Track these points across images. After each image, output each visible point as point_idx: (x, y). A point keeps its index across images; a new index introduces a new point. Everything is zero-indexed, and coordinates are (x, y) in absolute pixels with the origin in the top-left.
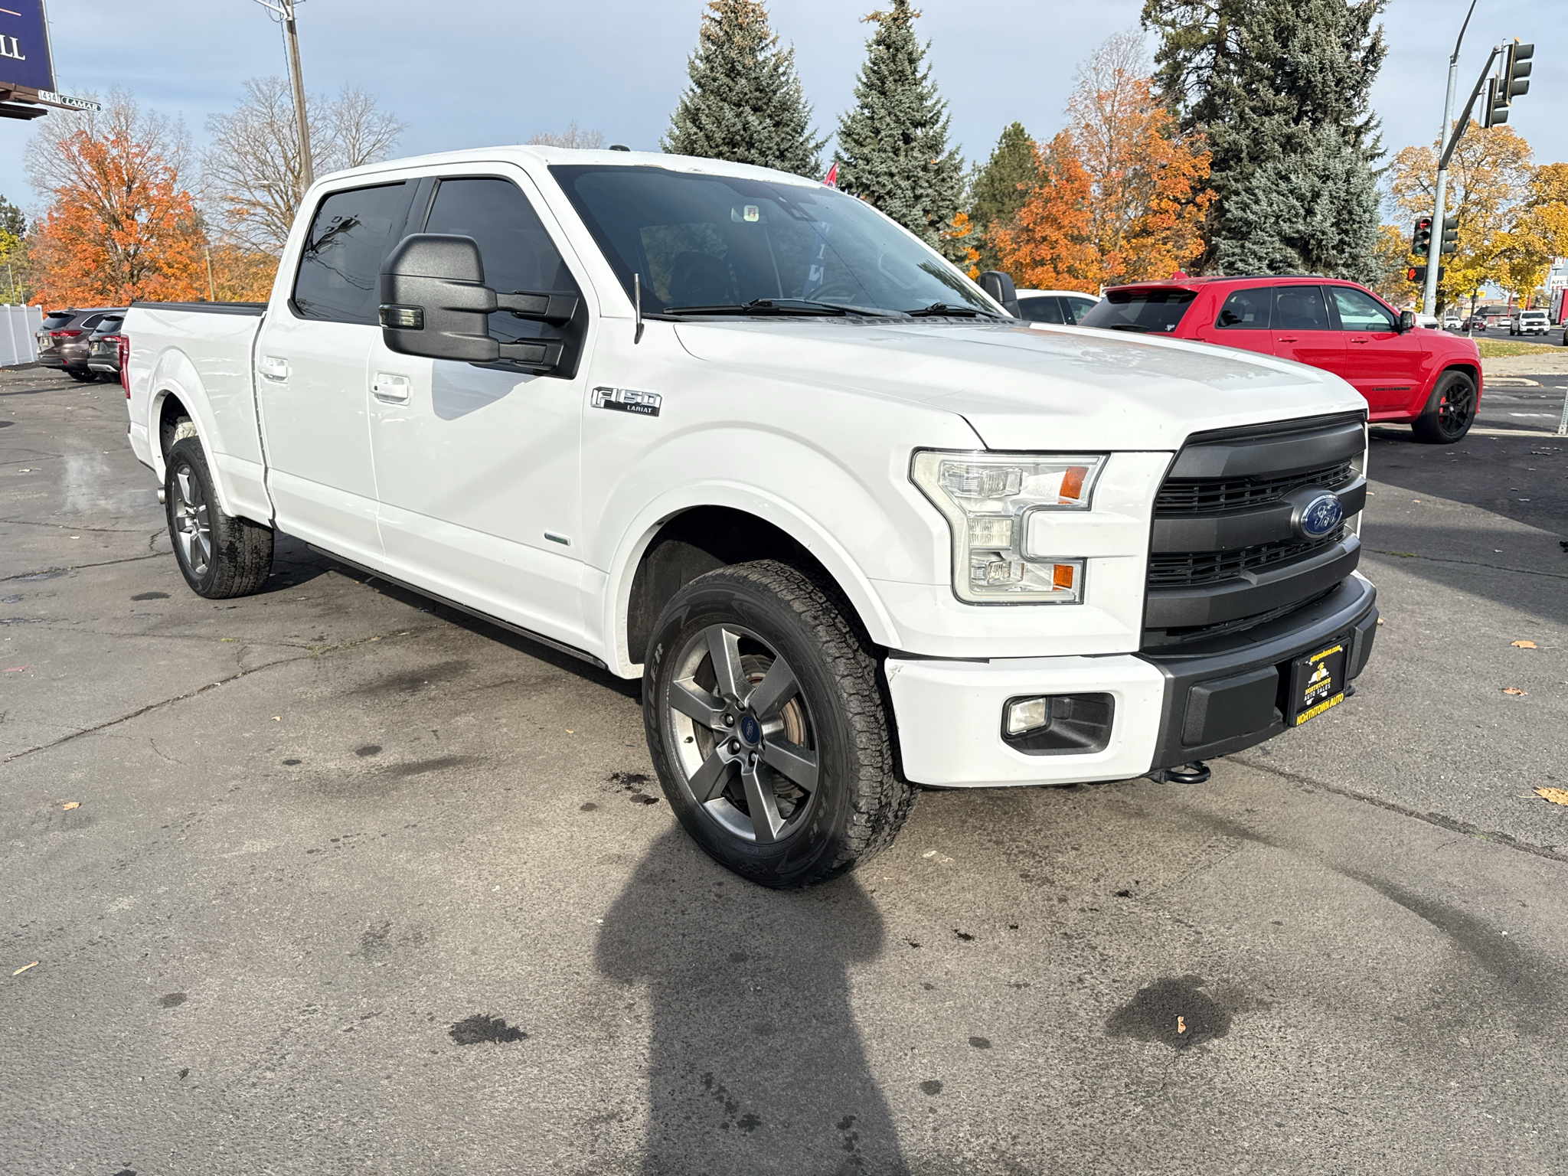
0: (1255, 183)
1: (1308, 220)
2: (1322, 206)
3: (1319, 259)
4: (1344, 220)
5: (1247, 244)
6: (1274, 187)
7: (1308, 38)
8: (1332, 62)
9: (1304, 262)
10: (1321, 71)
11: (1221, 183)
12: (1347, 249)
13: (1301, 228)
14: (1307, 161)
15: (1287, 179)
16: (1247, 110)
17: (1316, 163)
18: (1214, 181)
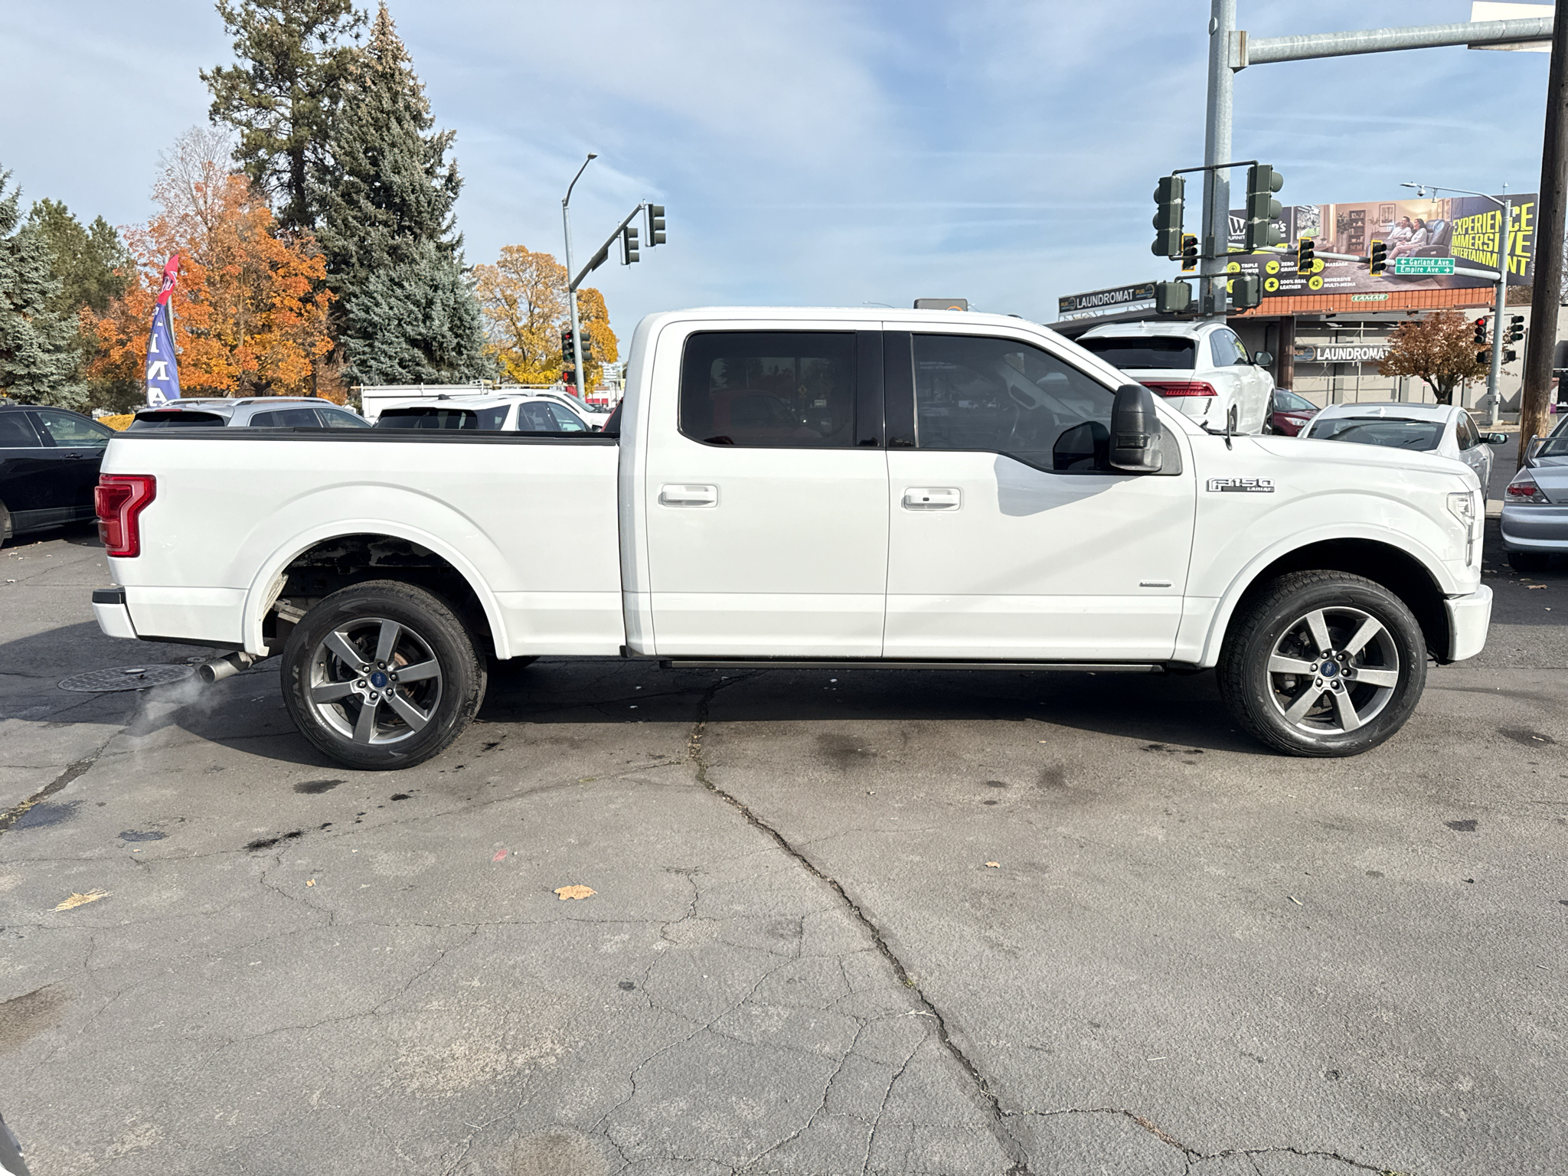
0: (372, 287)
1: (428, 323)
2: (437, 311)
3: (442, 358)
4: (456, 325)
5: (377, 344)
6: (390, 292)
7: (396, 161)
8: (421, 185)
9: (429, 362)
10: (413, 191)
11: (337, 285)
12: (465, 352)
13: (424, 331)
14: (416, 271)
15: (402, 287)
16: (350, 219)
17: (424, 273)
18: (329, 282)
